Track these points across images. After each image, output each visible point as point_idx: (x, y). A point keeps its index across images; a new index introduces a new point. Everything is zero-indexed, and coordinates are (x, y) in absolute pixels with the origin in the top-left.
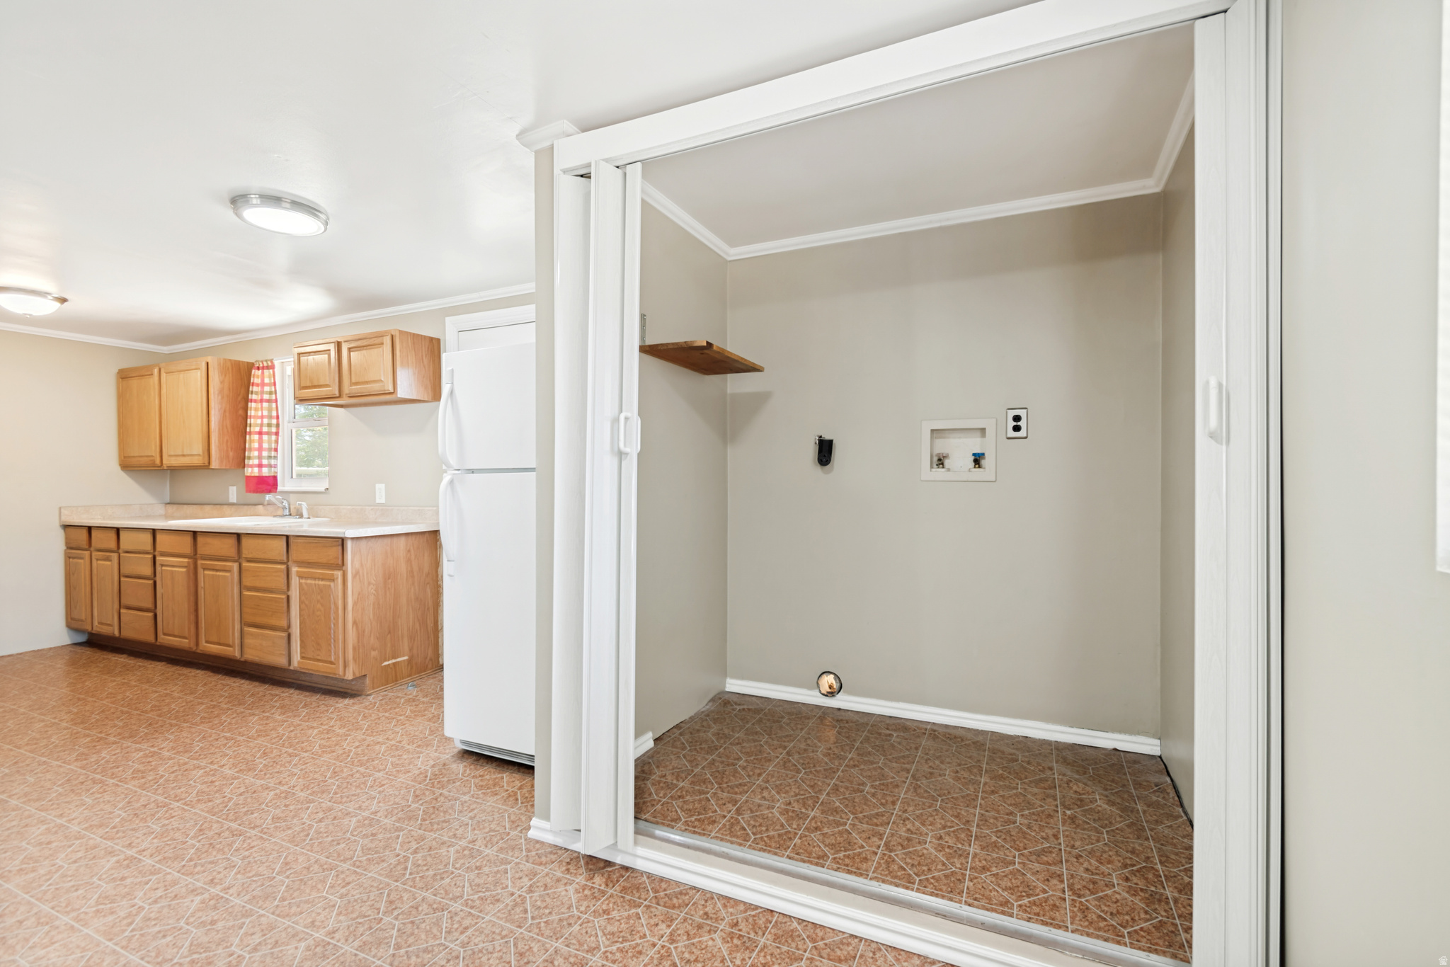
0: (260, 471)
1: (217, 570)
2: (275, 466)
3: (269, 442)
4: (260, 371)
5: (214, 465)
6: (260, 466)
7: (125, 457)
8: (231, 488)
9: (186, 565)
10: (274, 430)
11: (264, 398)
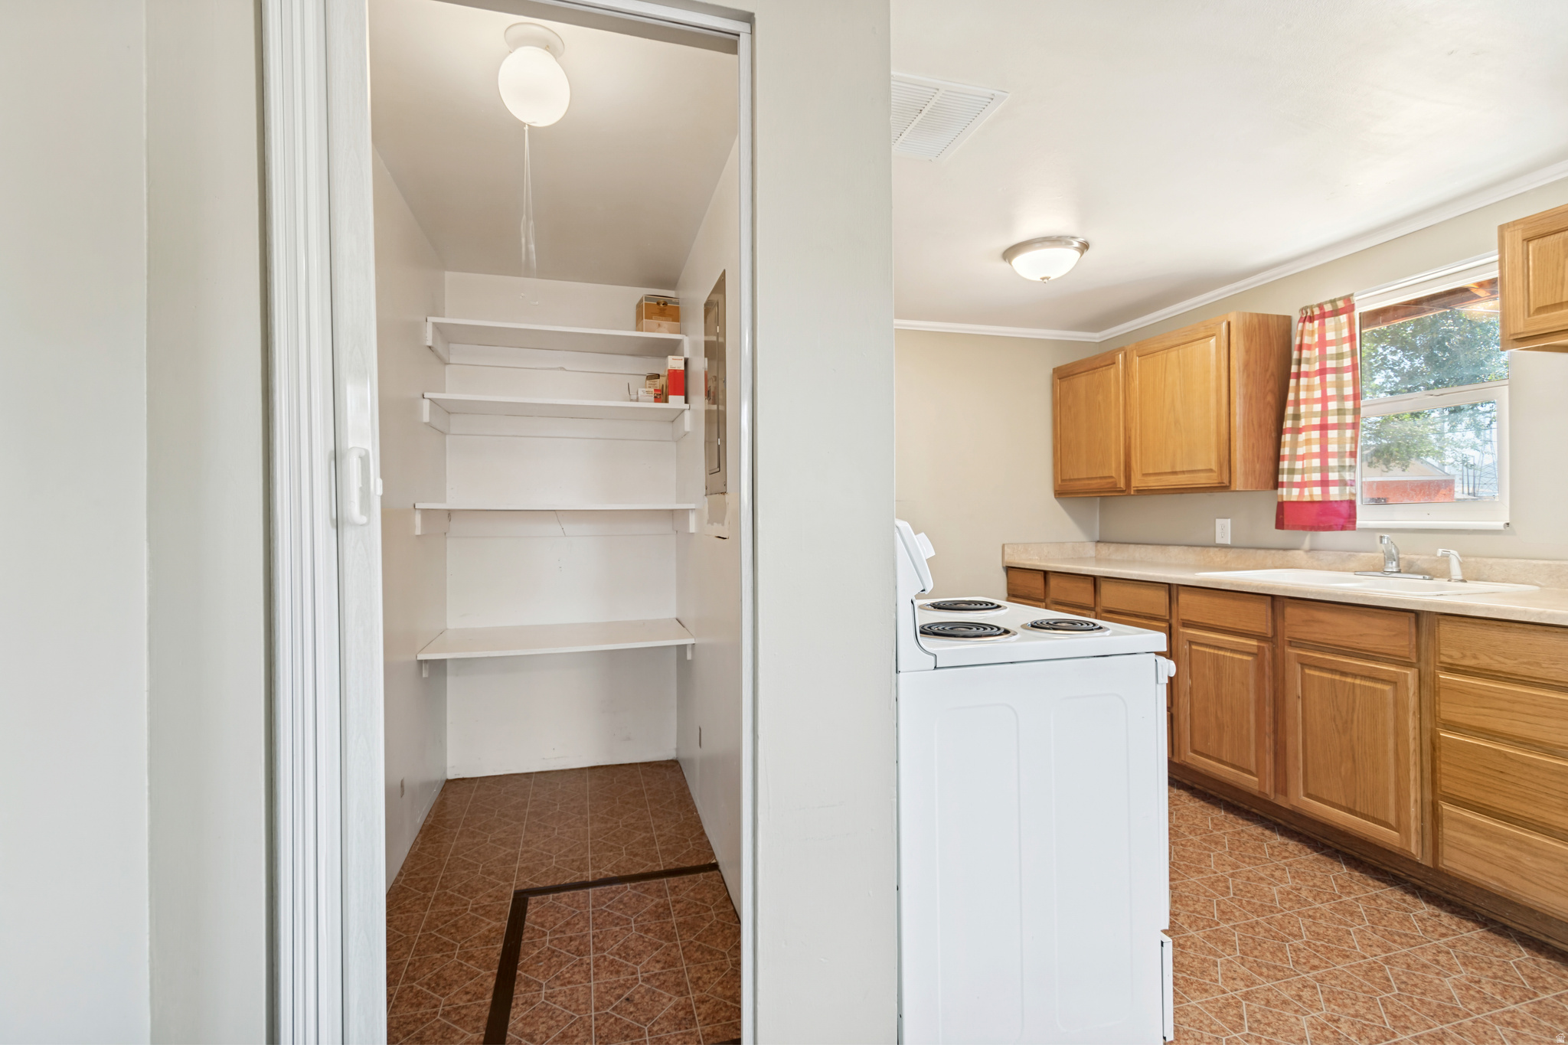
0: (1325, 492)
1: (1344, 674)
2: (1352, 483)
3: (1341, 441)
4: (1316, 323)
5: (1239, 483)
6: (1325, 483)
7: (1062, 480)
8: (1218, 521)
9: (1255, 650)
10: (1349, 419)
11: (1328, 366)
